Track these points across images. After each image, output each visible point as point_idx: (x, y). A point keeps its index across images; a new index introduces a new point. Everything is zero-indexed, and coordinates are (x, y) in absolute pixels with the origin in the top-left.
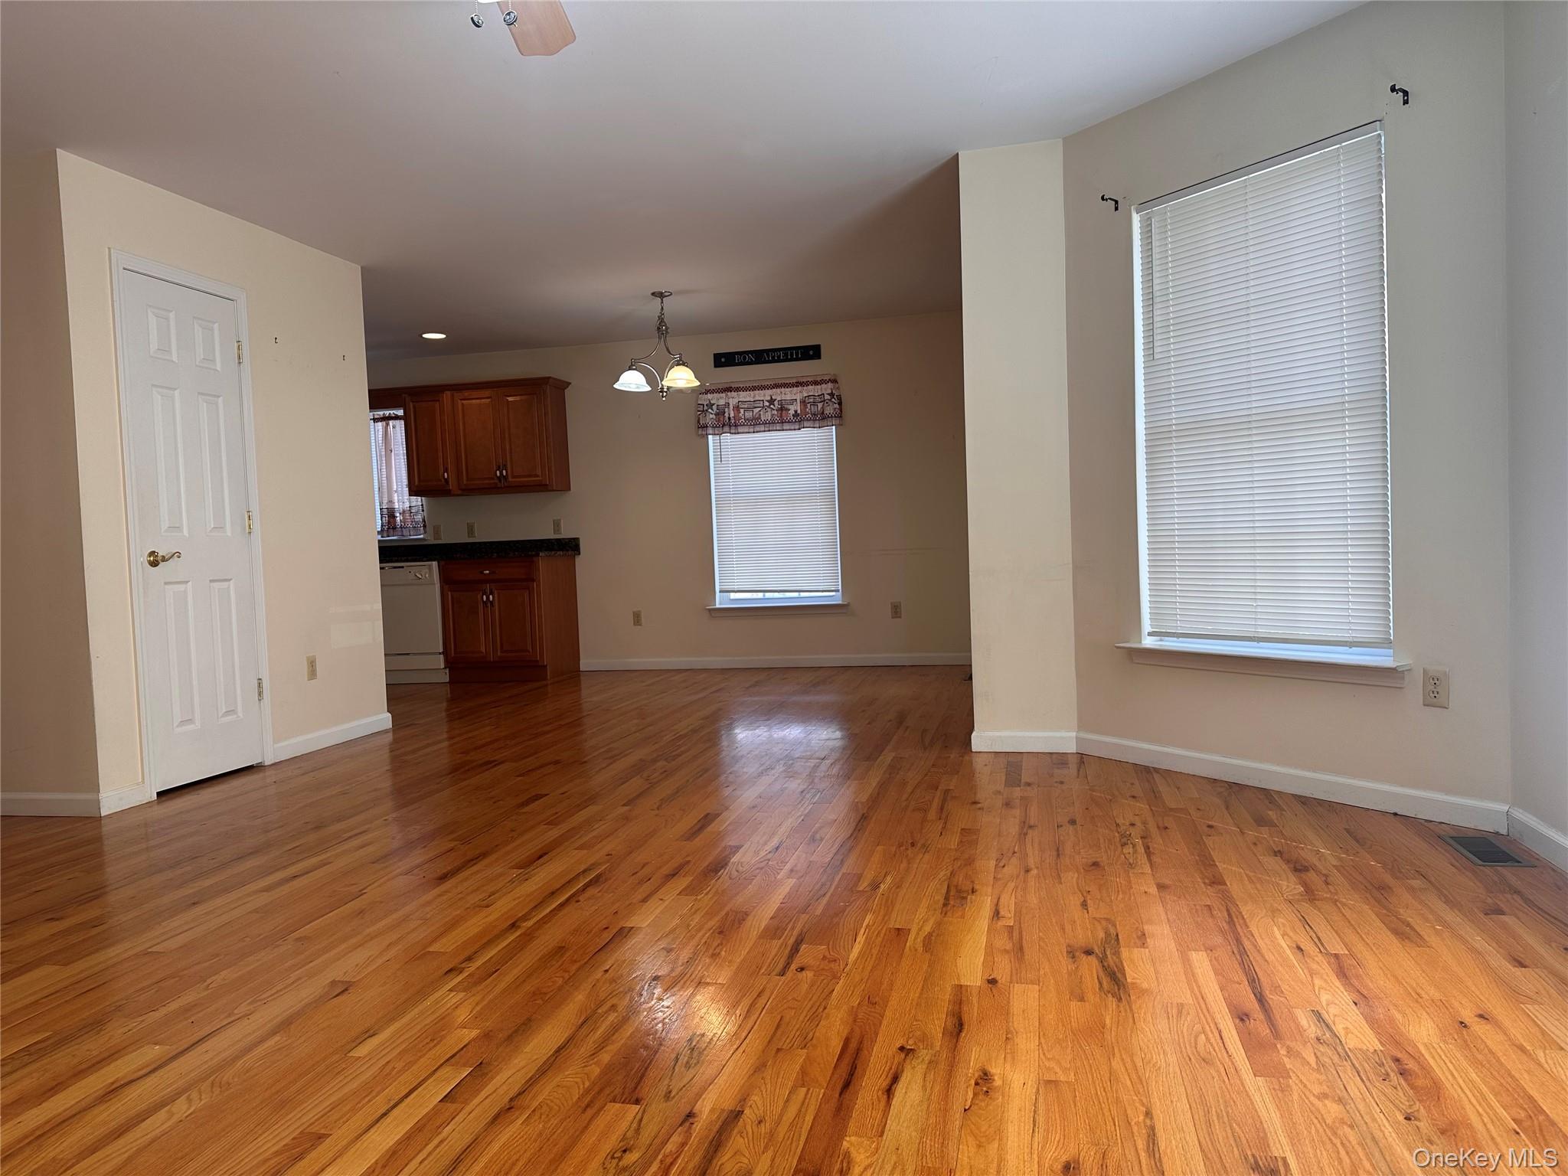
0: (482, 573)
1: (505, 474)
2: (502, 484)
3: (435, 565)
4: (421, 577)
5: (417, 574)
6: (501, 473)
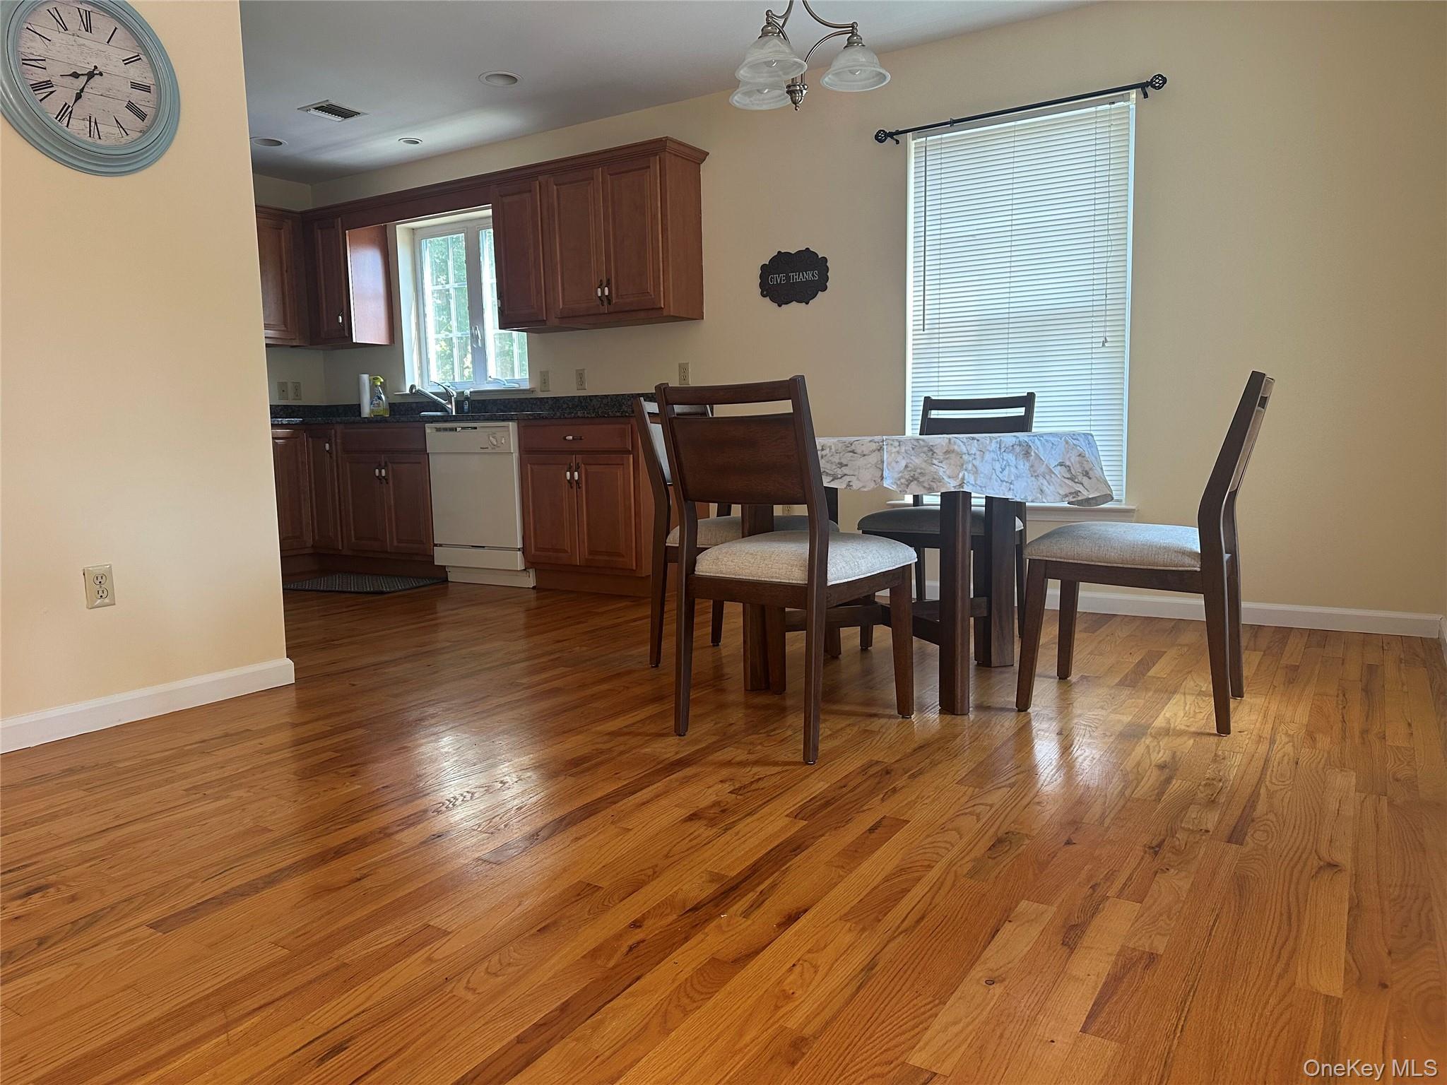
0: (565, 438)
1: (607, 293)
2: (605, 309)
3: (512, 426)
4: (495, 443)
5: (491, 438)
6: (603, 292)
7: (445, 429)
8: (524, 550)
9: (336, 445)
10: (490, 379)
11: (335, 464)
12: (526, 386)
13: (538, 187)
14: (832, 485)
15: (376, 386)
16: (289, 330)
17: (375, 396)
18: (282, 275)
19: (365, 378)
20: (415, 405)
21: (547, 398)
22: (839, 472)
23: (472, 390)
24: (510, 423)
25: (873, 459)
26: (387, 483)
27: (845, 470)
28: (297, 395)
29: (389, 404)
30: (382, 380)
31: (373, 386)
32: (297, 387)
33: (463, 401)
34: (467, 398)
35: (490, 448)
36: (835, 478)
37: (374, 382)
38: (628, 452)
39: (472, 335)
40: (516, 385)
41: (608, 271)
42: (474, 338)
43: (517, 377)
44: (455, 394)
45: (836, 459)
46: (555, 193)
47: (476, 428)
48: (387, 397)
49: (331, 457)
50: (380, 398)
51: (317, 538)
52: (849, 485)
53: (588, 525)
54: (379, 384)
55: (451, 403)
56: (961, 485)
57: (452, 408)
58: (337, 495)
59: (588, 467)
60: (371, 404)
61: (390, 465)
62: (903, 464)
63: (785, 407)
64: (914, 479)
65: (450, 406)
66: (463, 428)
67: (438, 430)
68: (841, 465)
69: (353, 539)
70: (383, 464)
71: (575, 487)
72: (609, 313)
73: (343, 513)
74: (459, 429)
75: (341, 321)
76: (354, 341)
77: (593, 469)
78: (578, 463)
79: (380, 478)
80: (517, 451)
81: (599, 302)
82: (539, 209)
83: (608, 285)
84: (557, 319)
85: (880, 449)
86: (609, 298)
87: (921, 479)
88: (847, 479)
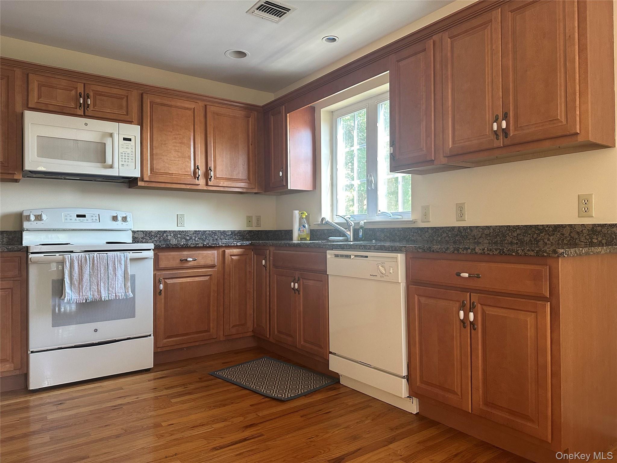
0: (458, 275)
1: (503, 126)
2: (500, 142)
3: (401, 257)
4: (384, 272)
5: (380, 267)
6: (499, 126)
7: (342, 256)
8: (408, 378)
9: (270, 261)
10: (379, 212)
11: (268, 274)
12: (409, 217)
13: (432, 45)
15: (303, 218)
16: (251, 183)
17: (302, 225)
18: (248, 147)
19: (297, 213)
20: (326, 231)
21: (428, 228)
23: (365, 221)
24: (399, 254)
26: (299, 294)
28: (258, 224)
29: (310, 230)
30: (307, 214)
31: (301, 218)
32: (258, 219)
33: (359, 229)
34: (362, 227)
35: (379, 276)
37: (301, 216)
38: (544, 299)
39: (368, 180)
40: (400, 217)
41: (505, 105)
42: (369, 183)
43: (400, 210)
44: (353, 224)
46: (449, 45)
47: (367, 257)
48: (309, 225)
49: (266, 270)
50: (304, 227)
51: (255, 326)
53: (484, 371)
54: (304, 217)
55: (350, 231)
57: (350, 234)
58: (268, 297)
59: (485, 308)
60: (299, 230)
61: (301, 280)
65: (349, 233)
66: (356, 256)
67: (337, 256)
69: (276, 332)
70: (297, 279)
71: (469, 328)
72: (504, 146)
73: (271, 311)
74: (352, 257)
75: (281, 175)
76: (289, 188)
77: (491, 311)
78: (473, 303)
79: (294, 289)
80: (405, 281)
81: (493, 137)
82: (432, 64)
83: (506, 117)
84: (446, 159)
86: (505, 132)
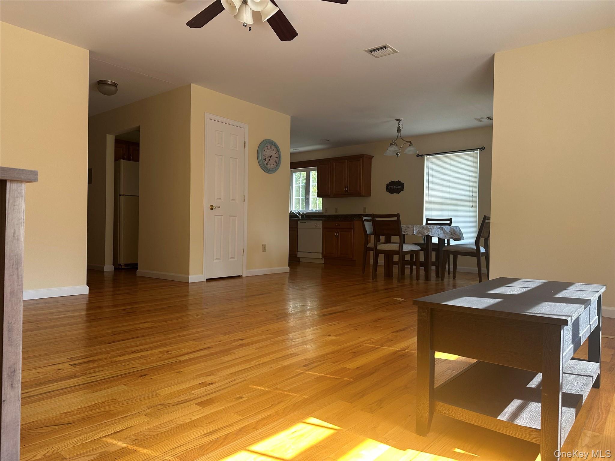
7: (303, 222)
8: (322, 253)
10: (310, 209)
12: (321, 211)
13: (330, 163)
14: (404, 234)
22: (405, 231)
23: (306, 212)
24: (319, 221)
25: (412, 229)
27: (406, 231)
34: (305, 214)
36: (404, 232)
38: (352, 229)
40: (318, 211)
41: (347, 185)
42: (306, 198)
43: (319, 209)
44: (301, 213)
45: (405, 229)
46: (335, 165)
47: (311, 222)
52: (407, 233)
56: (429, 234)
57: (301, 217)
59: (341, 232)
62: (418, 230)
63: (396, 218)
64: (419, 233)
66: (308, 222)
67: (301, 222)
68: (406, 230)
71: (337, 237)
72: (347, 194)
78: (338, 231)
80: (322, 228)
81: (345, 192)
82: (330, 168)
83: (347, 188)
85: (414, 227)
86: (347, 191)
87: (421, 233)
88: (407, 232)
